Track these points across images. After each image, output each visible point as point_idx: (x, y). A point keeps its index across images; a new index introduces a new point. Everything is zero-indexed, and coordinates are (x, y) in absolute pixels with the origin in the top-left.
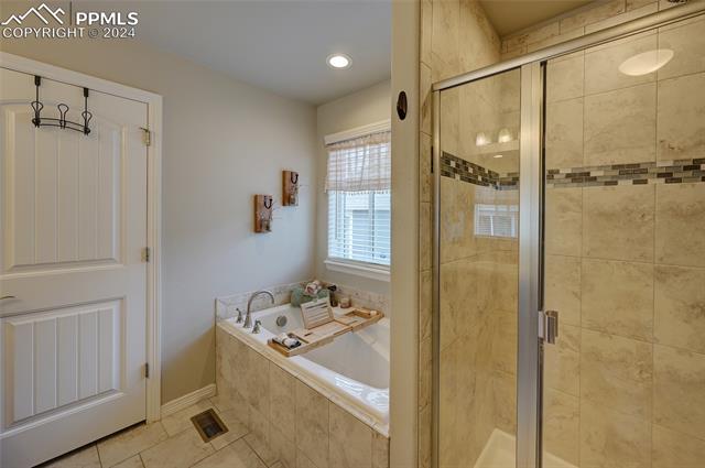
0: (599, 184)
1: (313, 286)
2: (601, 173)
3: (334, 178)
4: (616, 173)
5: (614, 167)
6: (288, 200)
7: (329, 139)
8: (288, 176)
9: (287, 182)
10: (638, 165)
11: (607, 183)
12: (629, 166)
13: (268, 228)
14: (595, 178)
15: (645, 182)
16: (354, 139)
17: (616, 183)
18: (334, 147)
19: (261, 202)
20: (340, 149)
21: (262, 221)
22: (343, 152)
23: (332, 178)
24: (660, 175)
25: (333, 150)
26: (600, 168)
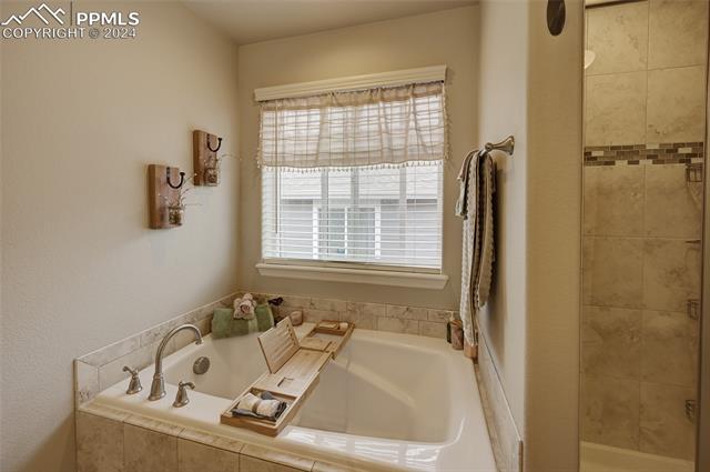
0: (600, 164)
1: (248, 303)
2: (601, 153)
3: (273, 149)
4: (614, 153)
5: (613, 148)
6: (204, 176)
7: (261, 94)
8: (203, 141)
9: (202, 149)
10: (632, 147)
11: (607, 163)
12: (625, 147)
13: (176, 220)
14: (595, 158)
15: (637, 162)
16: (304, 98)
17: (613, 163)
18: (270, 105)
19: (161, 176)
20: (281, 109)
21: (163, 209)
22: (286, 113)
23: (267, 148)
24: (649, 157)
25: (269, 109)
26: (601, 148)
